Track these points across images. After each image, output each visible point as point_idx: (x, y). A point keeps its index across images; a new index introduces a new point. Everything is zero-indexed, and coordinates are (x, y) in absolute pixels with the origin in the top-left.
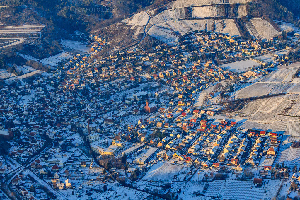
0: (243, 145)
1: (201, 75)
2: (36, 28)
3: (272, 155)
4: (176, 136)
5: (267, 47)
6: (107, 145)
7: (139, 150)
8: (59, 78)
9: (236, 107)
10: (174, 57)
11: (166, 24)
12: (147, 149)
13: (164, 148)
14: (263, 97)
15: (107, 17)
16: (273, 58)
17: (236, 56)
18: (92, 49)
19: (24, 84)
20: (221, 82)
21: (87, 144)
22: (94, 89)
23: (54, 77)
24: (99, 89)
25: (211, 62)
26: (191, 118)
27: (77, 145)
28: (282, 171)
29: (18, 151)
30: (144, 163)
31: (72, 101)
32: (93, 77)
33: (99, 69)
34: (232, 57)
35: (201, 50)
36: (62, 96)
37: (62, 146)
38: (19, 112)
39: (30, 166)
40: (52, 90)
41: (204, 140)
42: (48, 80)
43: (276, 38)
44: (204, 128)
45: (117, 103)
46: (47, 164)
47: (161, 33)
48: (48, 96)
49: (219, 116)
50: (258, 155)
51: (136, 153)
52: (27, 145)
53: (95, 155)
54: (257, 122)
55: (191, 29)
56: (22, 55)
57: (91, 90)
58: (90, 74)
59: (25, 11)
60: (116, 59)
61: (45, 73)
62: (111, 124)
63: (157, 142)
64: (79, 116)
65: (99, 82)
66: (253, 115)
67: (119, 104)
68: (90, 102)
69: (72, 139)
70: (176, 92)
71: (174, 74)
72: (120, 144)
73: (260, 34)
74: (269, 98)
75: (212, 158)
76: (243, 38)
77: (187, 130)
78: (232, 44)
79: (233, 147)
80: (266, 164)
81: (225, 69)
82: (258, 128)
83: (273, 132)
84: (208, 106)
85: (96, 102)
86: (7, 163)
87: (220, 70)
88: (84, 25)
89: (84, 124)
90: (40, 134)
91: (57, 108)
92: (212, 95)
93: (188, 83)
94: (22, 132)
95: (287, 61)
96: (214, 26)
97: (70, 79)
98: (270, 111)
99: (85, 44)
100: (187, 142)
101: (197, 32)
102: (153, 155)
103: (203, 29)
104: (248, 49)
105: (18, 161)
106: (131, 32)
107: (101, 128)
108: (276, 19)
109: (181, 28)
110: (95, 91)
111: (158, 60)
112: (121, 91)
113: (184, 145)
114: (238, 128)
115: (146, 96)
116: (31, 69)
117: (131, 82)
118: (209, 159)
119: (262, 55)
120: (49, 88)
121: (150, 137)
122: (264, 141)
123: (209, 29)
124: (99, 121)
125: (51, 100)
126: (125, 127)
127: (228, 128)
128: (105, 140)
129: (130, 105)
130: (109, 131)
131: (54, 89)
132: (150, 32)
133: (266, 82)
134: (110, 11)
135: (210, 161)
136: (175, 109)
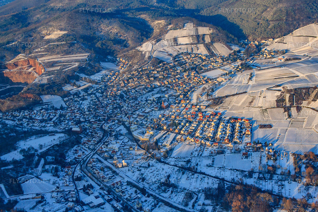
0: (229, 129)
1: (190, 81)
2: (84, 56)
3: (249, 135)
4: (185, 124)
5: (226, 61)
6: (143, 133)
7: (164, 136)
8: (103, 87)
9: (218, 102)
10: (172, 70)
11: (163, 49)
12: (169, 134)
13: (179, 133)
14: (234, 95)
15: (125, 46)
16: (231, 68)
17: (209, 68)
18: (120, 67)
19: (82, 93)
20: (204, 86)
21: (130, 133)
22: (126, 94)
23: (100, 87)
24: (130, 94)
25: (195, 72)
26: (192, 111)
27: (124, 134)
28: (258, 146)
29: (87, 141)
30: (170, 145)
31: (114, 103)
32: (125, 86)
33: (128, 80)
34: (206, 68)
35: (187, 65)
36: (107, 100)
37: (114, 135)
38: (82, 113)
39: (97, 151)
40: (101, 96)
41: (204, 127)
42: (97, 89)
43: (230, 54)
44: (201, 118)
45: (143, 103)
46: (107, 150)
47: (161, 55)
48: (99, 101)
49: (209, 109)
50: (240, 135)
51: (163, 138)
52: (93, 136)
53: (137, 141)
54: (234, 112)
55: (179, 52)
56: (78, 74)
57: (125, 95)
58: (123, 85)
59: (76, 45)
60: (137, 74)
61: (94, 85)
62: (142, 118)
63: (175, 129)
64: (121, 113)
65: (128, 89)
66: (230, 107)
67: (144, 104)
68: (126, 103)
69: (120, 130)
70: (178, 94)
71: (174, 81)
72: (152, 133)
73: (220, 52)
74: (237, 96)
75: (212, 139)
76: (211, 56)
77: (191, 120)
78: (205, 59)
79: (223, 131)
80: (247, 141)
81: (204, 77)
82: (235, 116)
83: (245, 118)
84: (201, 102)
85: (130, 103)
86: (81, 150)
87: (201, 77)
88: (113, 52)
89: (125, 119)
90: (98, 128)
91: (106, 108)
92: (202, 95)
93: (184, 87)
94: (87, 127)
95: (241, 69)
96: (192, 49)
97: (110, 88)
98: (240, 104)
99: (115, 64)
100: (193, 128)
101: (182, 53)
102: (174, 139)
103: (185, 51)
104: (215, 62)
105: (89, 148)
106: (143, 56)
107: (137, 121)
108: (228, 43)
109: (173, 51)
110: (127, 95)
111: (162, 73)
112: (143, 94)
113: (192, 131)
114: (223, 117)
115: (160, 97)
116: (85, 83)
117: (148, 88)
118: (210, 140)
119: (224, 66)
120: (98, 95)
121: (169, 126)
122: (241, 125)
123: (189, 51)
124: (134, 116)
125: (101, 103)
126: (151, 120)
127: (217, 117)
128: (141, 130)
129: (151, 104)
130: (142, 123)
131: (101, 95)
132: (155, 55)
133: (232, 84)
134: (127, 42)
135: (211, 141)
136: (180, 105)
